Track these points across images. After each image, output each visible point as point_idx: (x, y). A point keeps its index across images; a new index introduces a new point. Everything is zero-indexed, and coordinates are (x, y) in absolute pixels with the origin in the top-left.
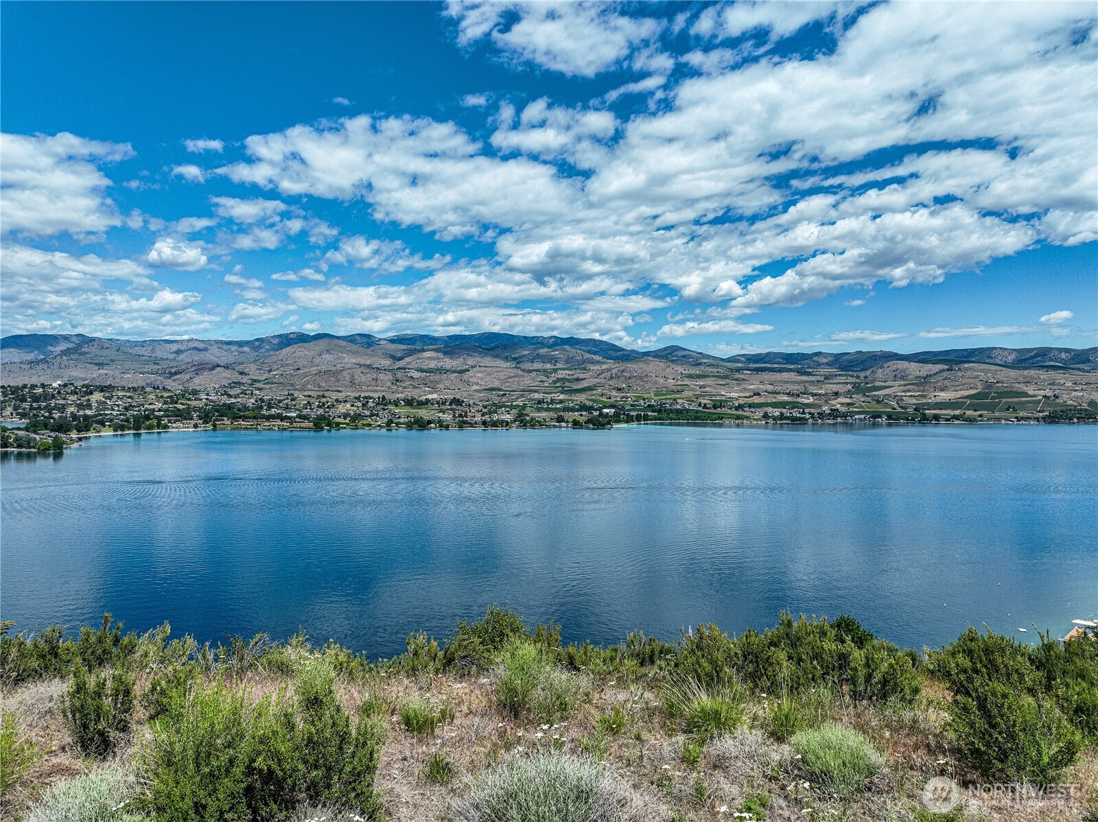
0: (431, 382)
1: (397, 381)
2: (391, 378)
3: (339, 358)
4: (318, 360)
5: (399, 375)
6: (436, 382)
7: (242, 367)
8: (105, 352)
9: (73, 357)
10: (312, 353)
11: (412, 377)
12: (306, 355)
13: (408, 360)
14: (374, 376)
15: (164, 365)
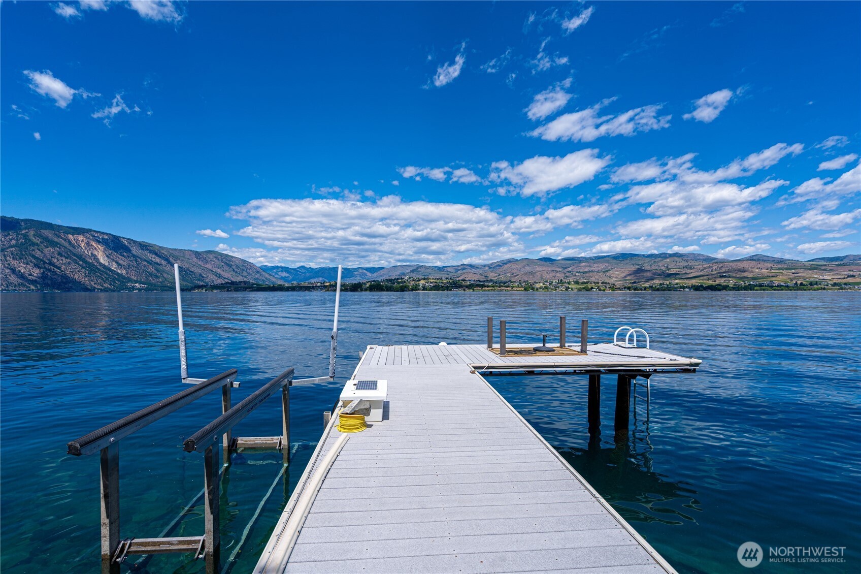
0: (587, 277)
1: (567, 277)
2: (563, 275)
3: (533, 268)
4: (523, 270)
5: (568, 274)
6: (590, 276)
7: (486, 274)
8: (427, 270)
9: (415, 273)
10: (520, 266)
11: (575, 275)
12: (517, 267)
13: (572, 268)
14: (554, 274)
15: (451, 274)
